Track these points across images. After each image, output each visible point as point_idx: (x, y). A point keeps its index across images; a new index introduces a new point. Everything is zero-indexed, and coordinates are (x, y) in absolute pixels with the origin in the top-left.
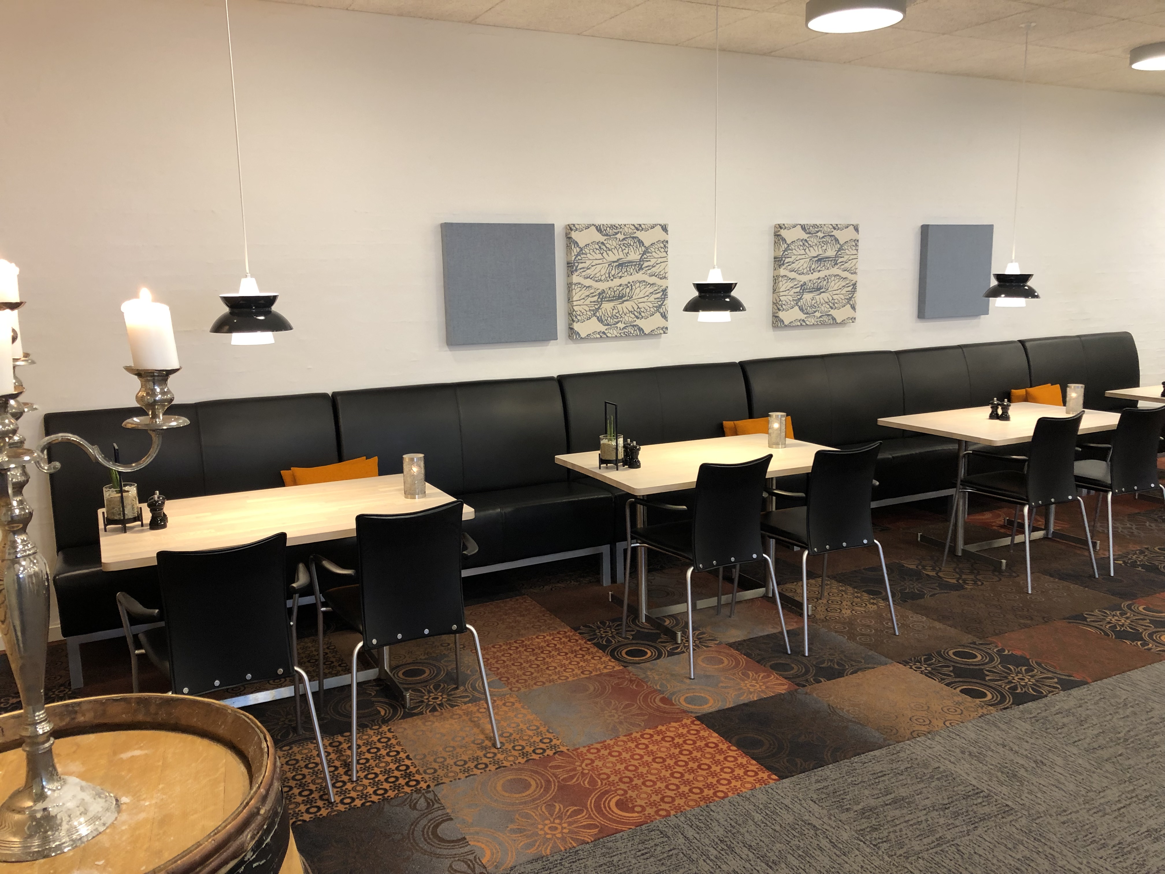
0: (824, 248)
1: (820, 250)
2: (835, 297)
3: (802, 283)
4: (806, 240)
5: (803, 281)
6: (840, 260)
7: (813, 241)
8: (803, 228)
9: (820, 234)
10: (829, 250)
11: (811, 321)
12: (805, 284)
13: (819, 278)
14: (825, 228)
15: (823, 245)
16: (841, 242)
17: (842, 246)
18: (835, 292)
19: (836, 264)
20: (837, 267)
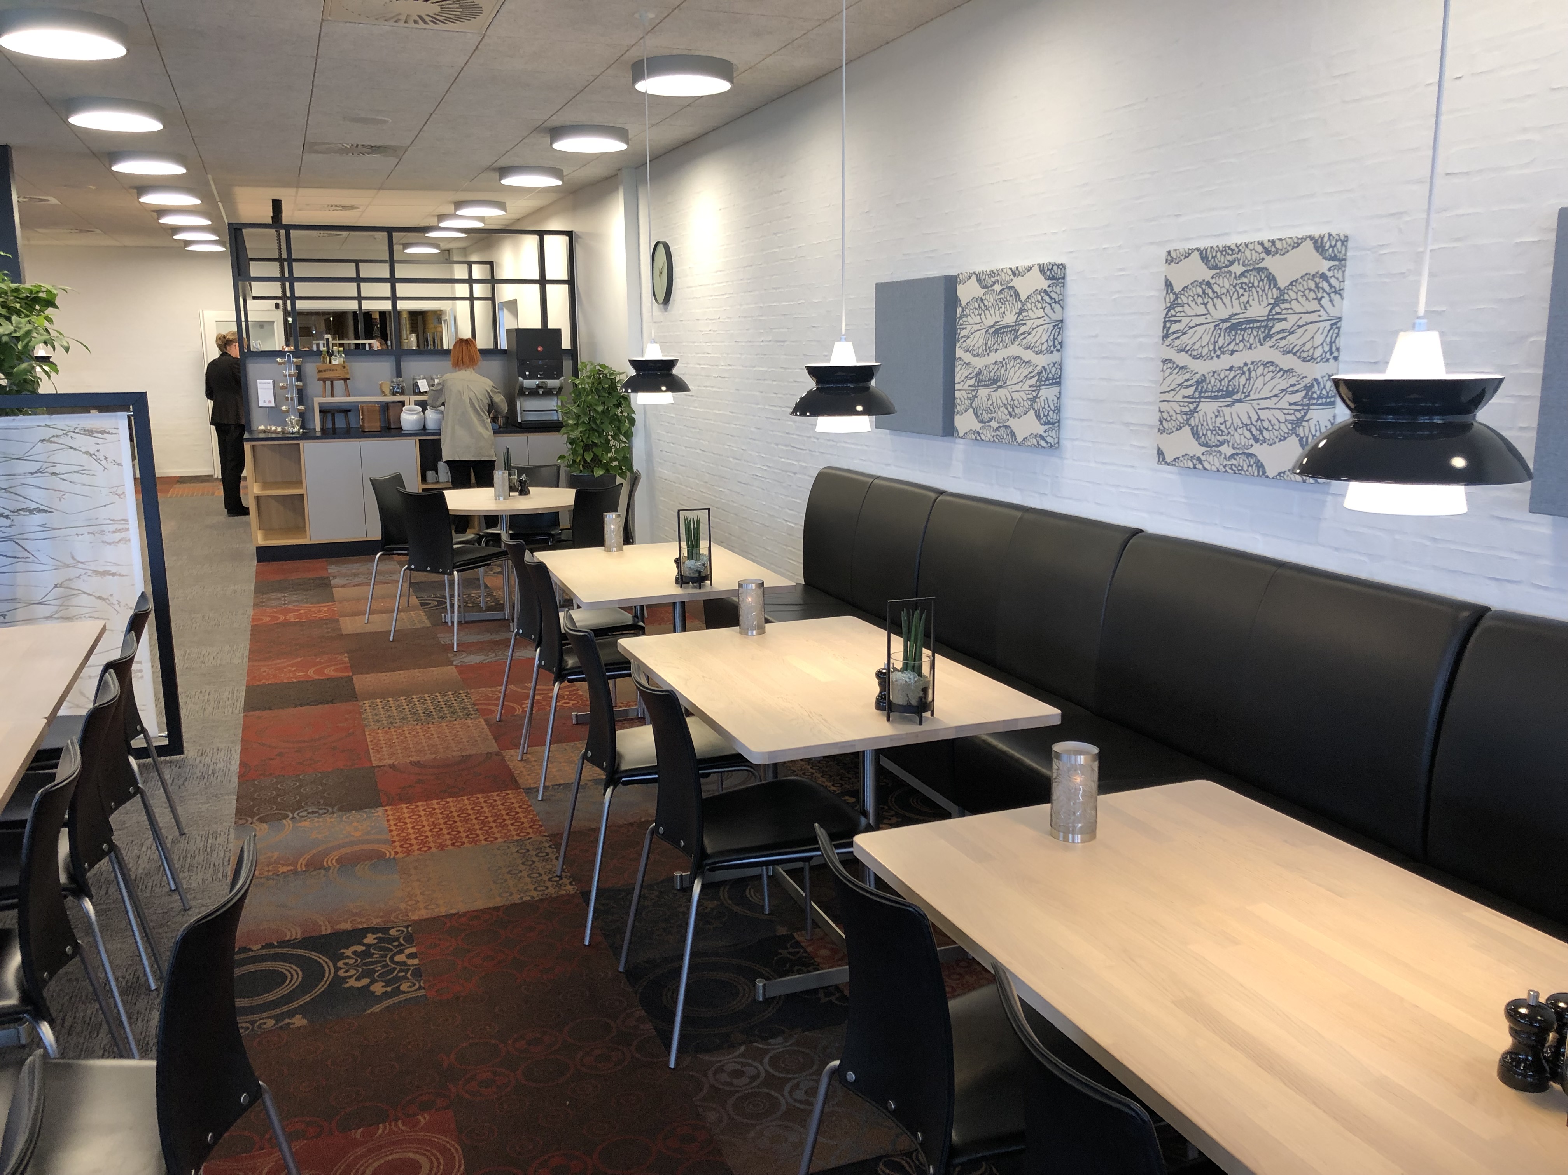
0: (1244, 299)
1: (1236, 303)
2: (1264, 414)
3: (1198, 376)
4: (1208, 284)
5: (1201, 373)
6: (1279, 326)
7: (1223, 284)
8: (1204, 256)
9: (1237, 269)
10: (1254, 303)
11: (1213, 462)
12: (1203, 379)
13: (1231, 369)
14: (1248, 253)
15: (1241, 291)
16: (1282, 284)
17: (1282, 292)
18: (1264, 404)
19: (1269, 336)
20: (1270, 343)
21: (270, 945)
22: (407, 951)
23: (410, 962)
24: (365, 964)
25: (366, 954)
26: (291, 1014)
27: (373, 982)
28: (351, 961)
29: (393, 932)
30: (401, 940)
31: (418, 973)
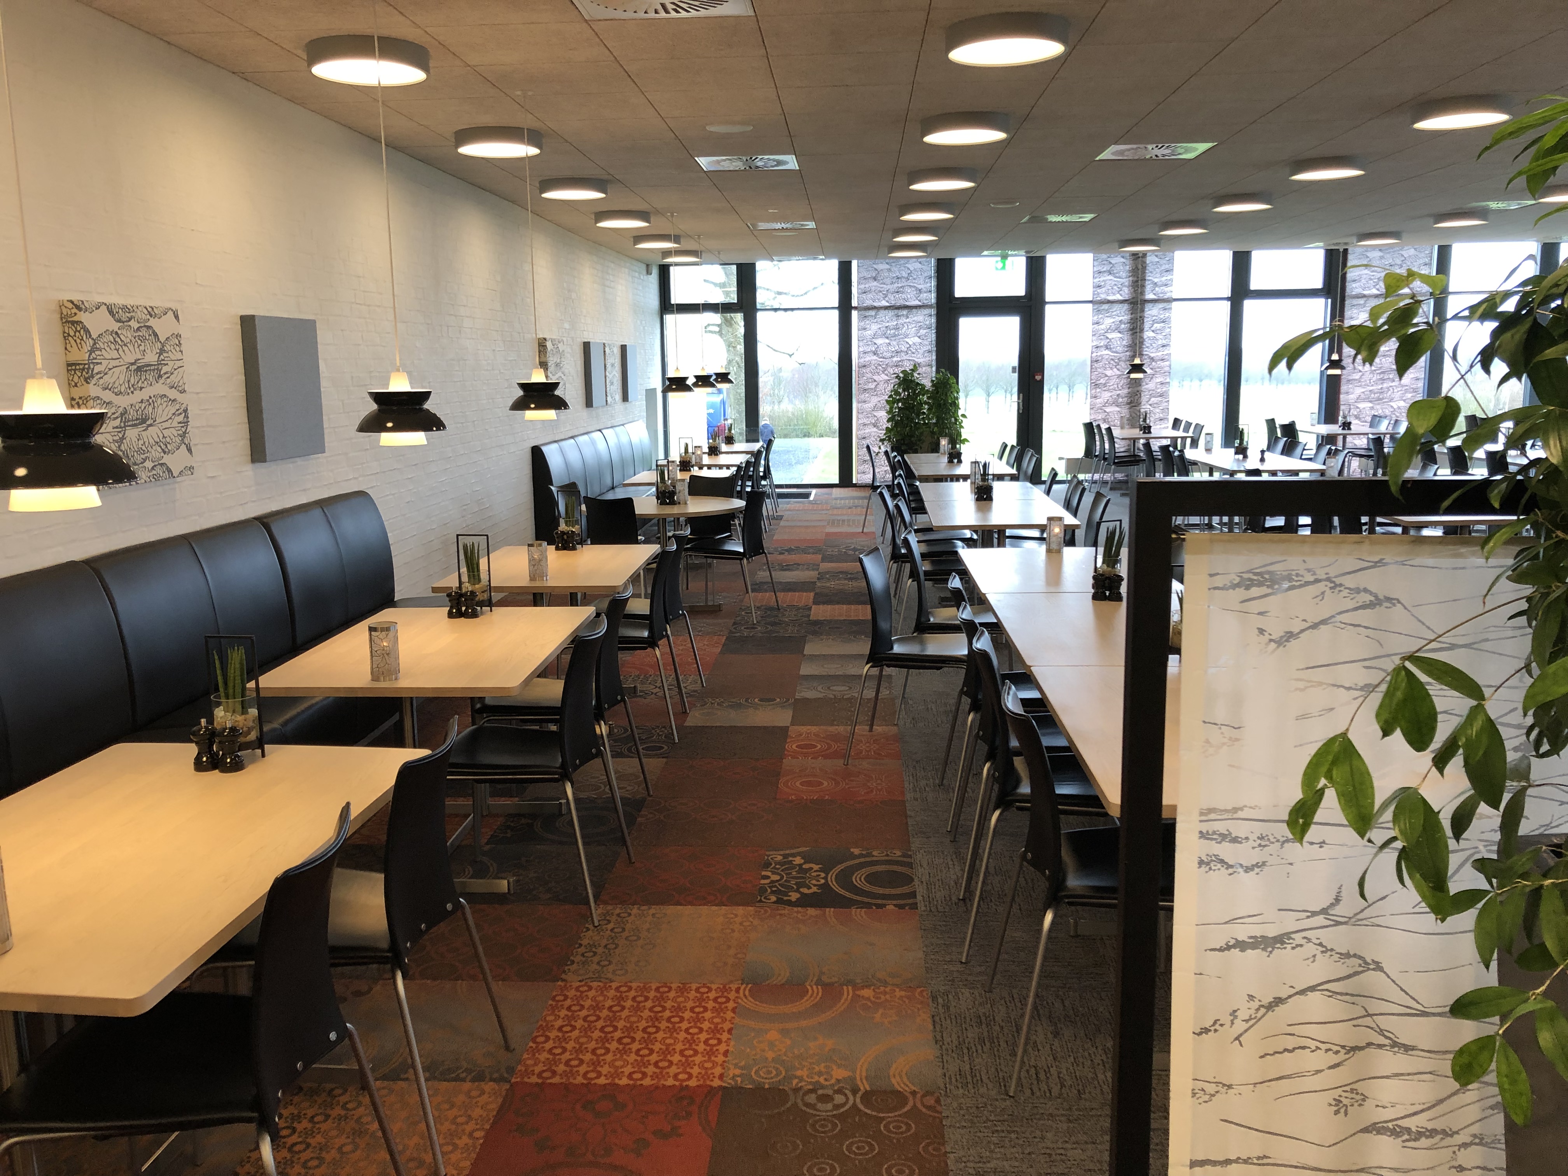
0: (142, 348)
1: (137, 350)
4: (117, 333)
7: (126, 335)
8: (110, 310)
9: (134, 324)
10: (149, 352)
12: (125, 411)
13: (142, 401)
14: (138, 313)
15: (139, 342)
16: (162, 339)
21: (879, 906)
22: (767, 881)
23: (769, 874)
24: (803, 878)
25: (799, 885)
26: (861, 856)
27: (800, 865)
28: (814, 882)
29: (773, 898)
30: (769, 890)
31: (767, 865)
